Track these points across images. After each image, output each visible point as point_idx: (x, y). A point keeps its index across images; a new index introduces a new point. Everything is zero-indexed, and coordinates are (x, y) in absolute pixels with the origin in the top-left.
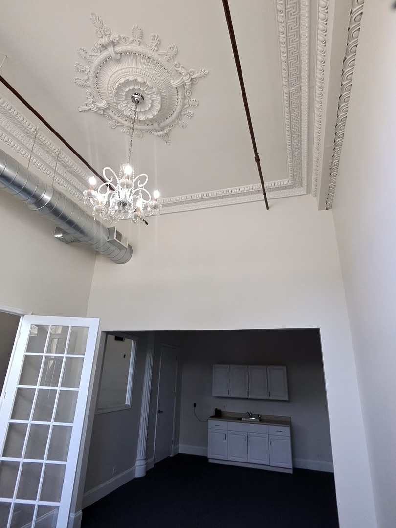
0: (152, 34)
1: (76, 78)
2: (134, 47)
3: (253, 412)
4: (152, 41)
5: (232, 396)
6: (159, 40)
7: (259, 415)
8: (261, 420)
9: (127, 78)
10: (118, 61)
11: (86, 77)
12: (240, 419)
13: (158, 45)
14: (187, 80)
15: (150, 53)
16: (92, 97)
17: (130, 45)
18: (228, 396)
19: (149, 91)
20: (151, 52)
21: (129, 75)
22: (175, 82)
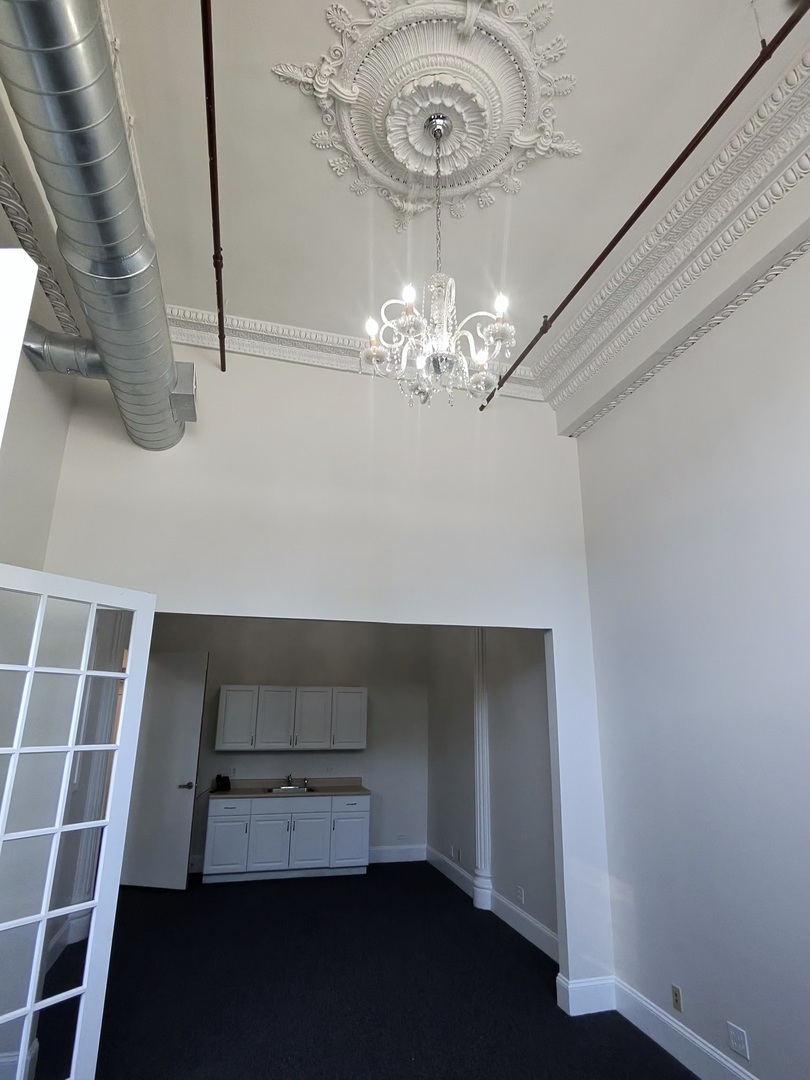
0: (561, 36)
1: (340, 6)
2: (515, 37)
3: (296, 776)
4: (550, 46)
5: (260, 746)
6: (562, 54)
7: (305, 779)
8: (311, 789)
9: (459, 81)
10: (463, 37)
11: (365, 20)
12: (270, 791)
13: (552, 61)
14: (543, 146)
15: (530, 66)
16: (338, 63)
17: (512, 28)
18: (251, 748)
19: (472, 129)
20: (532, 63)
21: (466, 79)
22: (522, 139)
